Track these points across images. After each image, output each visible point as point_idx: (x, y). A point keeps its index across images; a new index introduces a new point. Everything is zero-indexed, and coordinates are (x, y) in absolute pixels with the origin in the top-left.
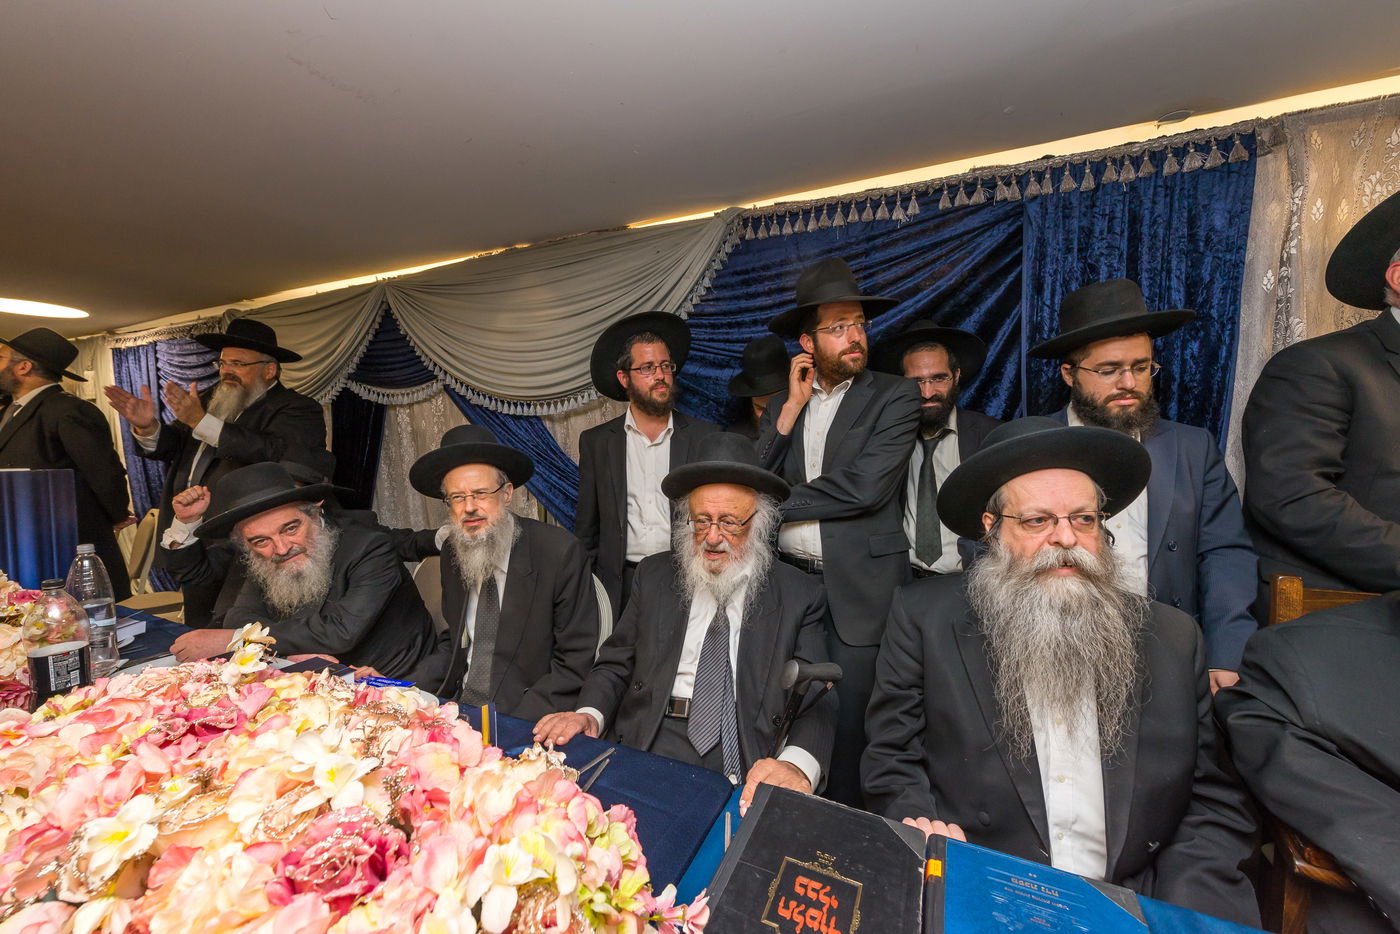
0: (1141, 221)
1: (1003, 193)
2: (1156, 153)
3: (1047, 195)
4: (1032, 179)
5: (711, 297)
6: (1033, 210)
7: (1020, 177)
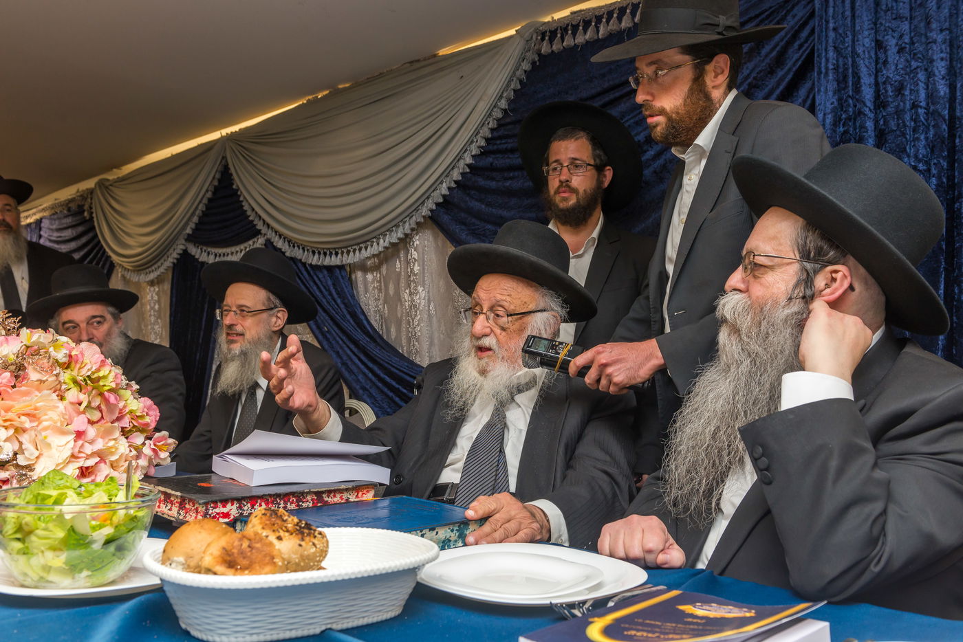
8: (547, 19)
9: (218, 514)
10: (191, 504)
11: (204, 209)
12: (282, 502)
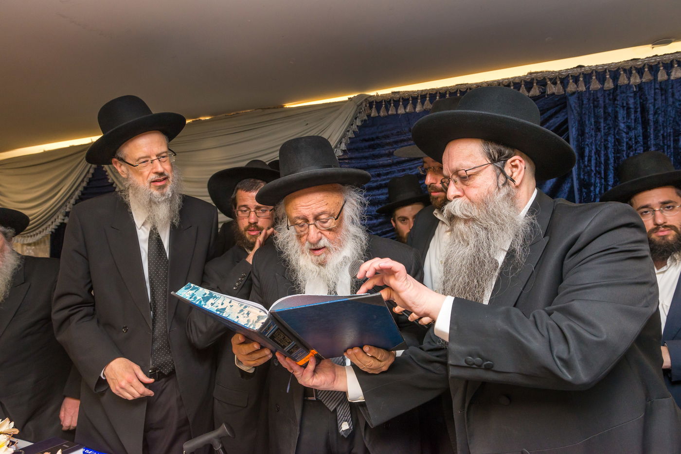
0: (648, 112)
1: (551, 89)
2: (653, 66)
3: (581, 92)
4: (571, 81)
5: (346, 157)
6: (573, 101)
7: (563, 78)
8: (373, 93)
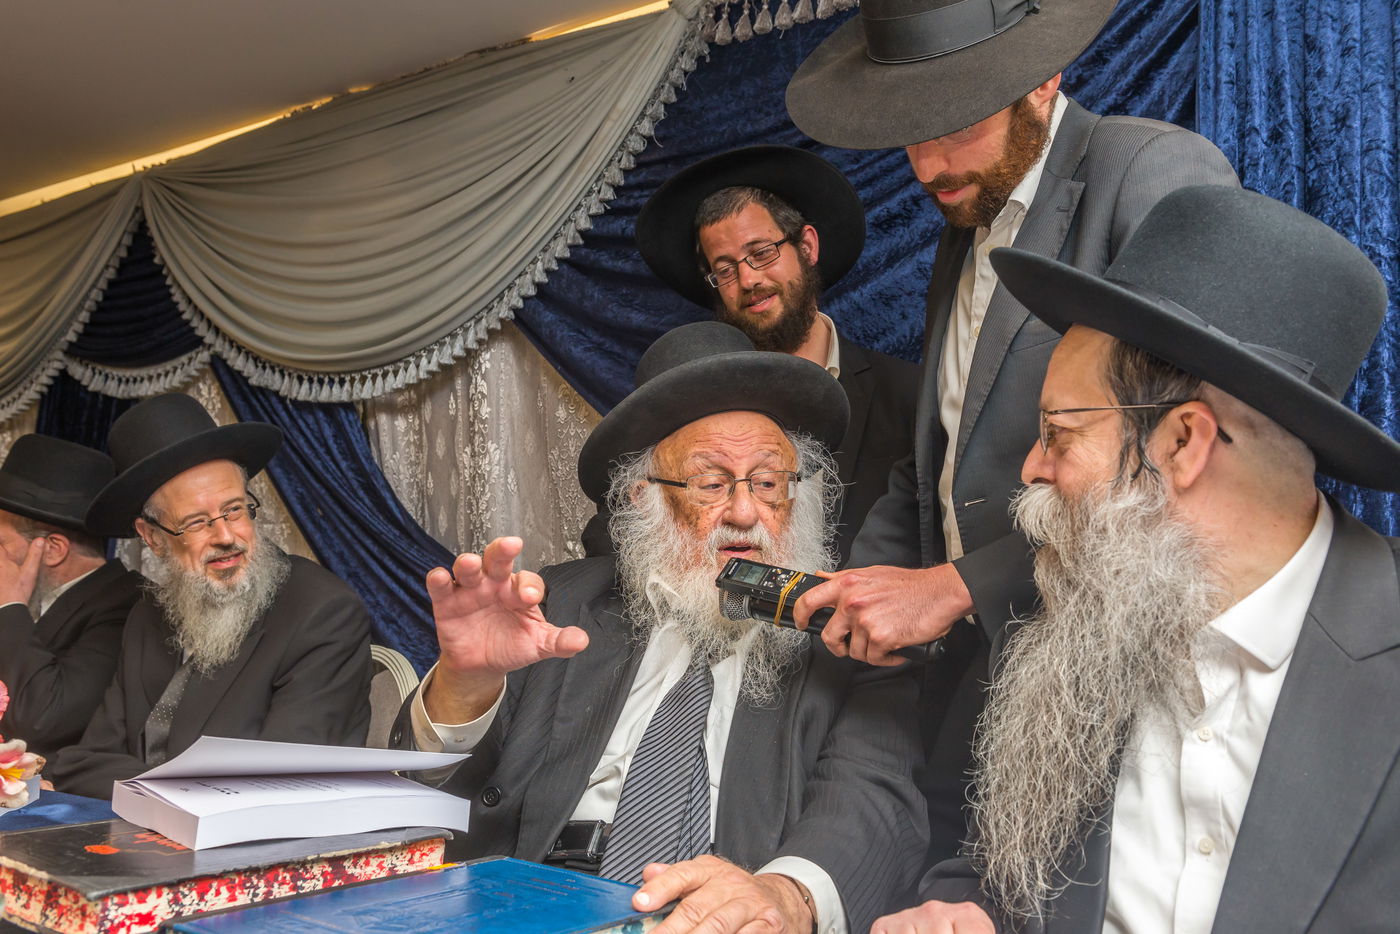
5: (655, 156)
9: (129, 917)
10: (70, 896)
11: (100, 299)
12: (262, 884)
